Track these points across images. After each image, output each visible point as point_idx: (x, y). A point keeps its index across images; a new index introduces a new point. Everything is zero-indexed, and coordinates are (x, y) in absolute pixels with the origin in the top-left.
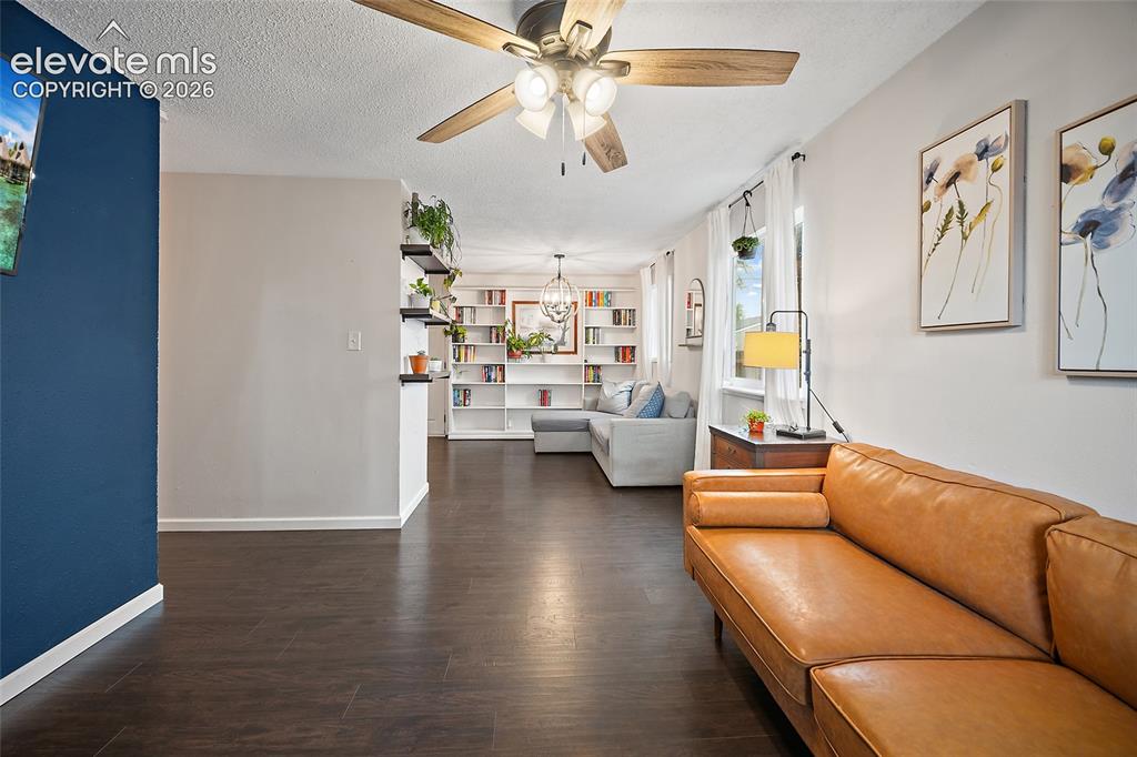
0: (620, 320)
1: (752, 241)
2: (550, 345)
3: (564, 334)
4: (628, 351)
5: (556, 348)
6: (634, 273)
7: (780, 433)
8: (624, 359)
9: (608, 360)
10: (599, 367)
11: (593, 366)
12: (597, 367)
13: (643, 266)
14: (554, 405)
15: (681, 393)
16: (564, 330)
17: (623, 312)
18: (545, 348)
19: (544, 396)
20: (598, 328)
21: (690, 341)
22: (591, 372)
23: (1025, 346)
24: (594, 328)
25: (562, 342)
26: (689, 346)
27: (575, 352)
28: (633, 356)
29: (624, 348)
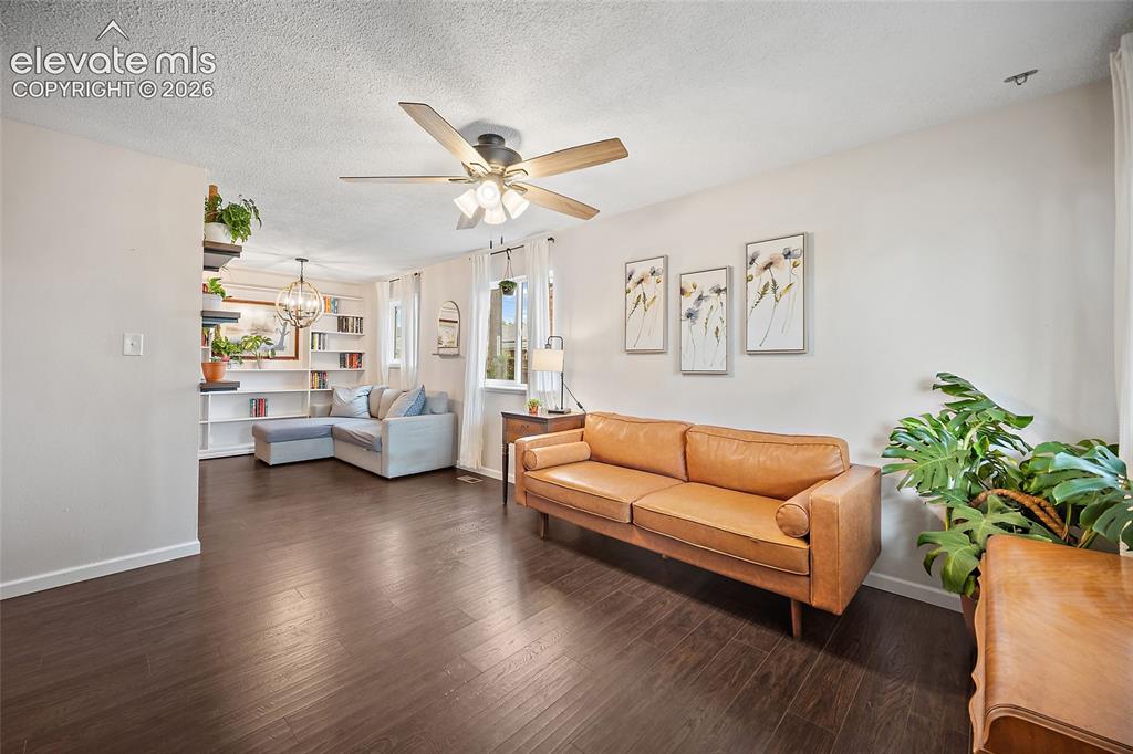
0: (347, 327)
1: (514, 284)
2: (267, 351)
3: (283, 338)
4: (355, 358)
5: (273, 353)
6: (370, 284)
7: (550, 412)
8: (351, 366)
9: (333, 366)
10: (325, 373)
11: (319, 373)
12: (322, 374)
13: (379, 279)
14: (271, 414)
15: (442, 393)
16: (283, 334)
17: (350, 320)
18: (260, 352)
19: (259, 405)
20: (324, 334)
21: (442, 351)
22: (317, 378)
23: (666, 361)
24: (320, 334)
25: (281, 348)
26: (441, 355)
27: (296, 357)
28: (360, 362)
29: (351, 354)
